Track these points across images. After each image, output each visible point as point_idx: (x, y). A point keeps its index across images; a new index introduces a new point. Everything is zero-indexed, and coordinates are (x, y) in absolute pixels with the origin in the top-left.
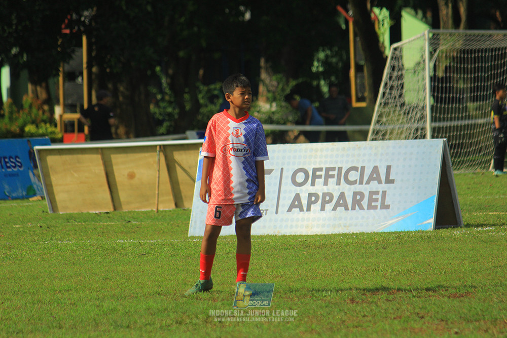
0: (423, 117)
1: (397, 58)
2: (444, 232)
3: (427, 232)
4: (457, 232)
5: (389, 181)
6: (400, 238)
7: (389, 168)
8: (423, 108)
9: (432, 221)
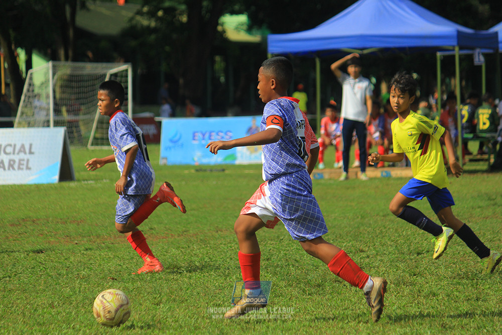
0: (48, 115)
1: (31, 79)
2: (65, 184)
3: (53, 184)
4: (72, 184)
5: (31, 153)
6: (38, 187)
7: (31, 145)
8: (48, 110)
9: (56, 177)
